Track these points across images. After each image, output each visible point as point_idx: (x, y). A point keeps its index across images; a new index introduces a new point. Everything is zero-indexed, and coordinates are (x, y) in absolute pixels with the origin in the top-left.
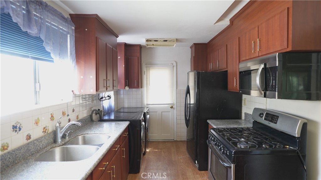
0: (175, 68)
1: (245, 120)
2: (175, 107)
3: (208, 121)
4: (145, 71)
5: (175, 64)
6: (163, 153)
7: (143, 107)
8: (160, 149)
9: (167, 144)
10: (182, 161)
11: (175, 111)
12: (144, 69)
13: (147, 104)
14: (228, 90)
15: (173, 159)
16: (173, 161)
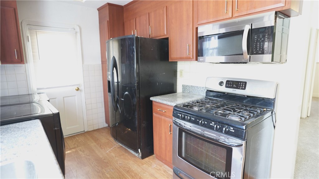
0: (79, 35)
1: (183, 92)
2: (82, 88)
3: (151, 99)
4: (28, 35)
5: (78, 30)
6: (81, 153)
7: (30, 93)
8: (73, 148)
9: (77, 138)
10: (113, 154)
11: (83, 94)
12: (26, 32)
13: (38, 89)
14: (170, 60)
15: (101, 156)
16: (103, 159)
